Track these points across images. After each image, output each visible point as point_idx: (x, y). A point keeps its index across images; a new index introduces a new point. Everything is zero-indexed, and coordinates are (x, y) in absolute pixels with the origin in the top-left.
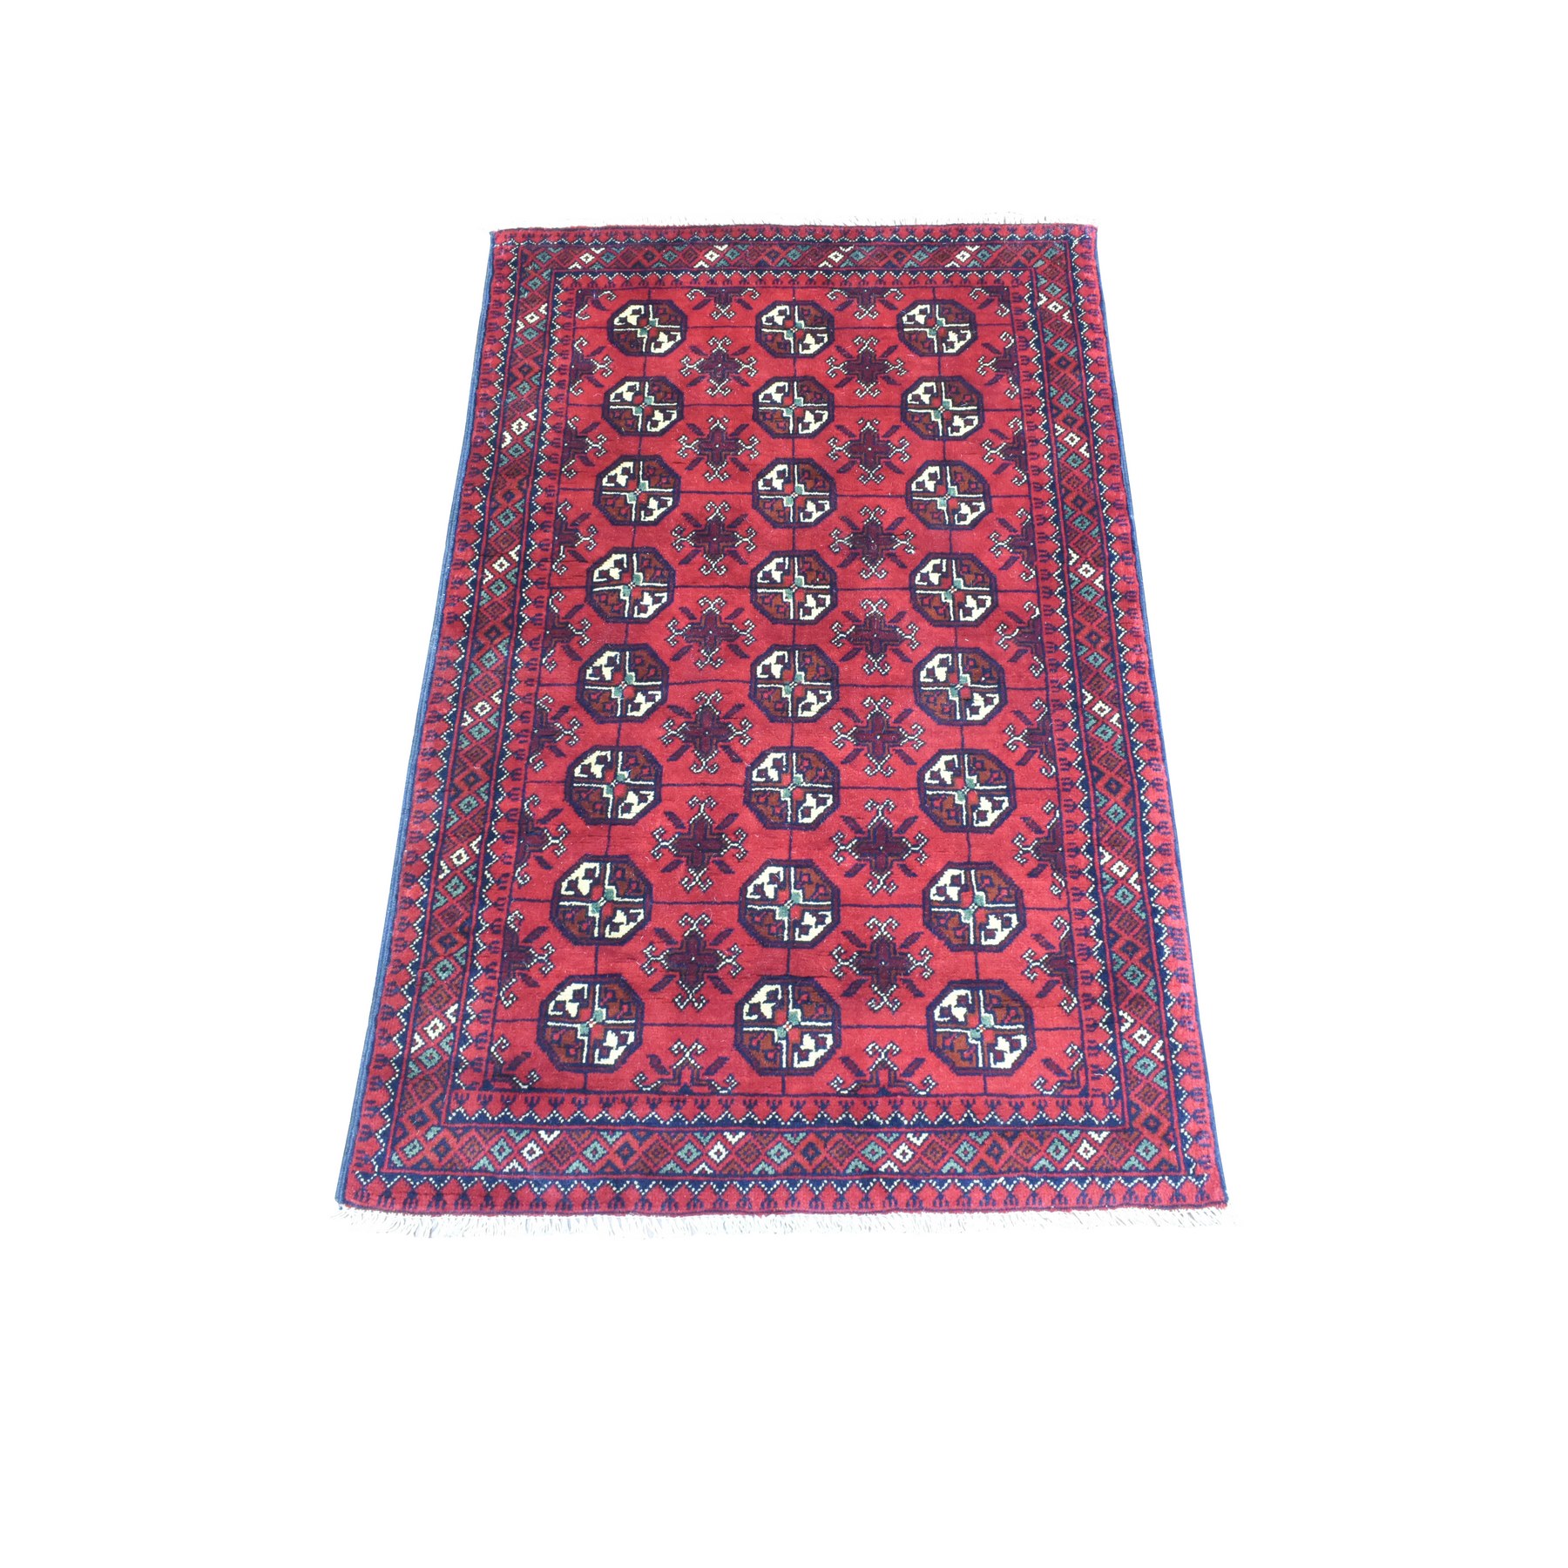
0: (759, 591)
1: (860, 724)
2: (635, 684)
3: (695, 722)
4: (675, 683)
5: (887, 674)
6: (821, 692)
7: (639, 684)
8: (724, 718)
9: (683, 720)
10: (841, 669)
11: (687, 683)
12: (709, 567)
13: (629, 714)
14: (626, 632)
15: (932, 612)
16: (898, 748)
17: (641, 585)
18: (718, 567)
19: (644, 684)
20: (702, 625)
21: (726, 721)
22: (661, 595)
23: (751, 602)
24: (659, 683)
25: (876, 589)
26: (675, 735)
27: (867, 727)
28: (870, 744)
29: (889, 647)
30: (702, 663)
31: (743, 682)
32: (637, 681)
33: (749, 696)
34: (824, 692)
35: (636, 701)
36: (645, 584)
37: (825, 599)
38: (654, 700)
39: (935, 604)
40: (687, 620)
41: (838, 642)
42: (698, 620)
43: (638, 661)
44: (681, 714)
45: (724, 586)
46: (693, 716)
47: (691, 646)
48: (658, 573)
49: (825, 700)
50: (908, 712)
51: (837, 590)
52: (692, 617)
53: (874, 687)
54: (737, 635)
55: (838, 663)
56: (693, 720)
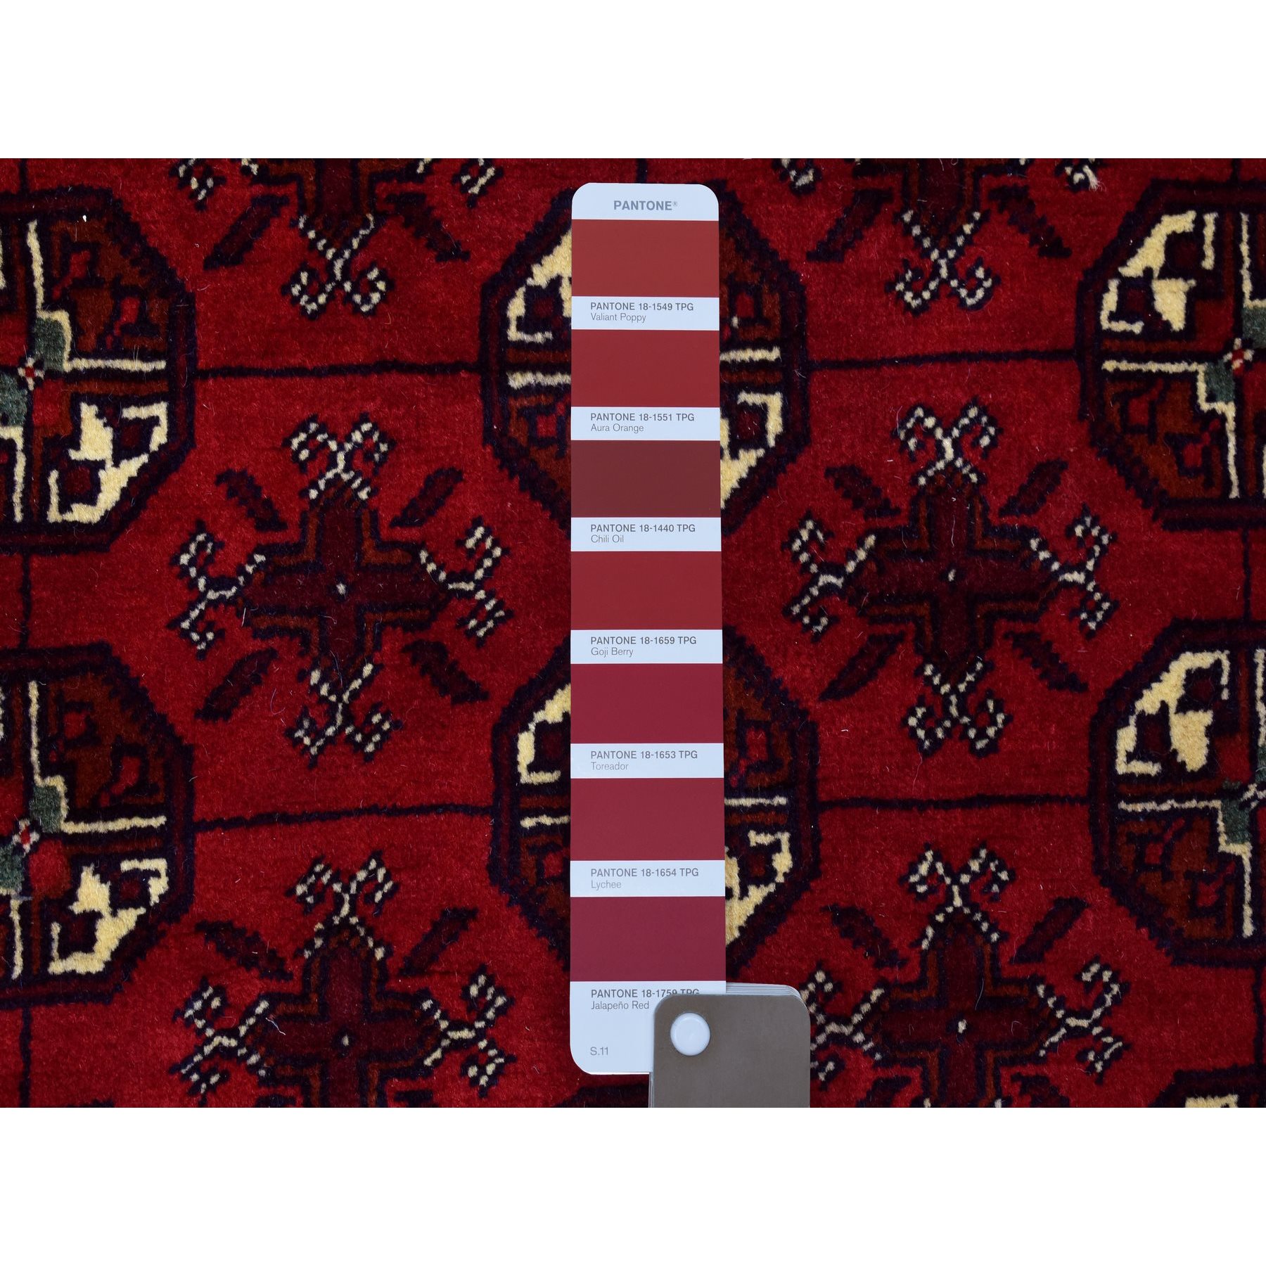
0: (518, 381)
1: (896, 974)
2: (70, 828)
3: (303, 998)
4: (219, 823)
5: (993, 745)
6: (756, 838)
7: (82, 828)
8: (402, 973)
9: (258, 985)
10: (825, 735)
11: (264, 819)
12: (321, 273)
13: (57, 967)
14: (25, 589)
15: (1160, 463)
16: (1030, 1070)
17: (67, 367)
18: (354, 272)
19: (101, 827)
20: (309, 555)
21: (412, 985)
22: (143, 413)
23: (488, 436)
24: (158, 821)
25: (953, 358)
26: (231, 1051)
27: (921, 983)
28: (933, 1058)
29: (1003, 625)
30: (315, 733)
31: (471, 810)
32: (73, 817)
33: (492, 868)
34: (765, 839)
35: (77, 908)
36: (82, 364)
37: (762, 411)
38: (143, 899)
39: (1171, 422)
40: (246, 532)
41: (815, 611)
42: (292, 535)
43: (75, 724)
44: (248, 963)
45: (383, 366)
46: (293, 968)
47: (272, 654)
48: (130, 308)
49: (770, 874)
50: (1070, 908)
51: (808, 369)
52: (268, 520)
53: (947, 805)
54: (440, 598)
55: (814, 705)
56: (293, 987)
